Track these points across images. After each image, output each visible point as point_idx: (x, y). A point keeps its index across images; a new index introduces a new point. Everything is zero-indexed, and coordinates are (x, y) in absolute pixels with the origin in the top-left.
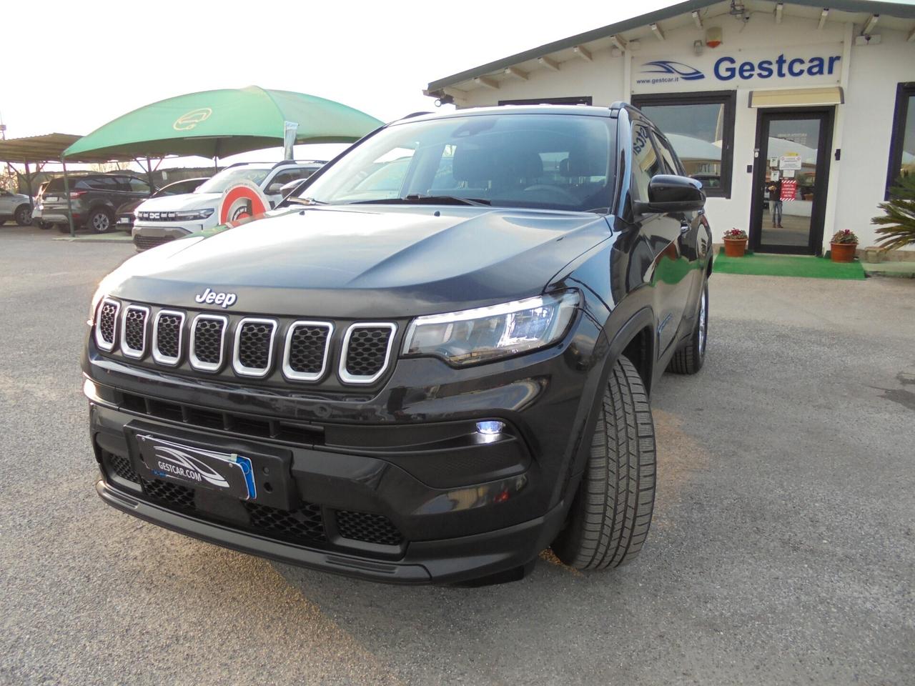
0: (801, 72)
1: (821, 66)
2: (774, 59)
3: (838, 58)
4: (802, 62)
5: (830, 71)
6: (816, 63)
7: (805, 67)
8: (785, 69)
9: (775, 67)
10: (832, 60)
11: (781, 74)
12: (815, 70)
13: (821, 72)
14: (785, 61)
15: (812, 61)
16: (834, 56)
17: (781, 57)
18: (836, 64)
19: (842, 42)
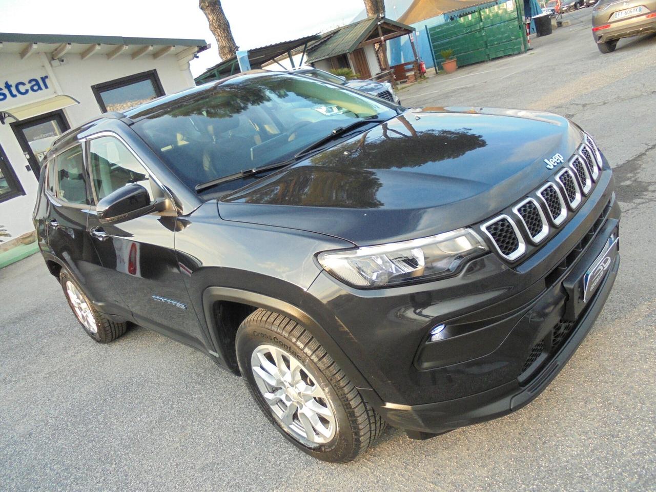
0: (27, 91)
1: (37, 84)
2: (3, 86)
3: (46, 77)
4: (23, 84)
5: (46, 87)
6: (34, 83)
7: (28, 86)
8: (15, 92)
9: (6, 91)
10: (43, 79)
11: (14, 96)
12: (36, 88)
13: (40, 88)
14: (11, 86)
15: (30, 82)
16: (44, 76)
17: (7, 83)
18: (47, 81)
19: (43, 66)
